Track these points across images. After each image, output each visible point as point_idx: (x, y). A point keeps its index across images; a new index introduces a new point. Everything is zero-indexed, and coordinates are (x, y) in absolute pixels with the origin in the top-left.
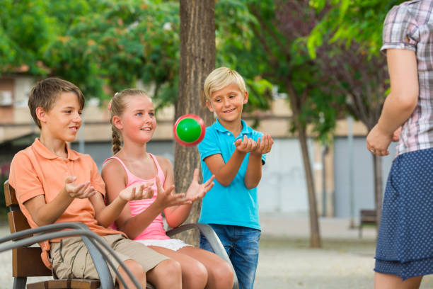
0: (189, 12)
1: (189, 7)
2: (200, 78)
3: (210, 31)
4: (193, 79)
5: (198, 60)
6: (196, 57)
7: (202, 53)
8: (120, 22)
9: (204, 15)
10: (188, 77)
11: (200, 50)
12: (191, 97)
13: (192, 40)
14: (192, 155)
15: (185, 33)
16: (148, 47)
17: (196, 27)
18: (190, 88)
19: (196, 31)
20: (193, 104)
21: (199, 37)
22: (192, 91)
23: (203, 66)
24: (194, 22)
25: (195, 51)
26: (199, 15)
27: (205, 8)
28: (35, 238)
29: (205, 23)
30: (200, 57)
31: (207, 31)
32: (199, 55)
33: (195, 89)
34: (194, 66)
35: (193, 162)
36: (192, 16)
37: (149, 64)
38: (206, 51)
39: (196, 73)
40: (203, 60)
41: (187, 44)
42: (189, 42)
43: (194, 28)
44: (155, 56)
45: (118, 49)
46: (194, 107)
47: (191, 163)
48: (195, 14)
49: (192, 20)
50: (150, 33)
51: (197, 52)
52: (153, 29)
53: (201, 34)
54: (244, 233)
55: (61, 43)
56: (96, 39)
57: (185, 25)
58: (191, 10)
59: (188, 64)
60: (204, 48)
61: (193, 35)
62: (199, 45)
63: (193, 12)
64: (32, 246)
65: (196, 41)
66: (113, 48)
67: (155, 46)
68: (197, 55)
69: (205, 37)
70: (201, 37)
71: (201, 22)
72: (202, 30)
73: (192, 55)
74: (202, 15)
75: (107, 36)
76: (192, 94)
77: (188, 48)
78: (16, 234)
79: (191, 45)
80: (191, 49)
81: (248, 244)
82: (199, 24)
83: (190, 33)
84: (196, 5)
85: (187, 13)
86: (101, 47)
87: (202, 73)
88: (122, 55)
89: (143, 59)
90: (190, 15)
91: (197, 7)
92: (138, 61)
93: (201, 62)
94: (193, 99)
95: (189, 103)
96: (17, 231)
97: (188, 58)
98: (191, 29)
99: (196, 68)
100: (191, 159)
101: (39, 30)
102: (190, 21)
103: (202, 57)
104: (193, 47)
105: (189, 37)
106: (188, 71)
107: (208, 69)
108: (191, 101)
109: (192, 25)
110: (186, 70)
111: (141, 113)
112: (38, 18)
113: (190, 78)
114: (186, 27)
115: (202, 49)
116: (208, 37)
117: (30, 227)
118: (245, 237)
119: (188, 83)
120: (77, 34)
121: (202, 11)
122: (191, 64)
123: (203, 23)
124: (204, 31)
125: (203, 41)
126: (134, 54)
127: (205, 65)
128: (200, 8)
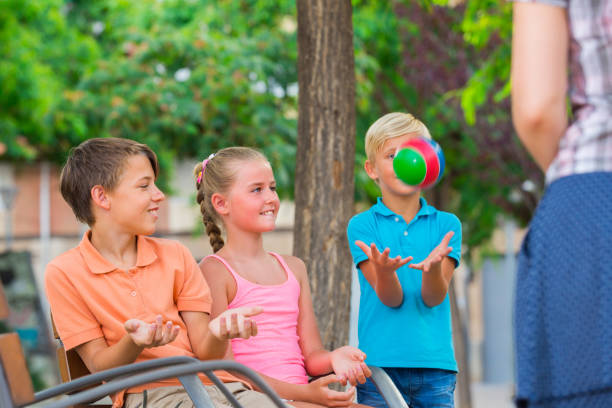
0: (313, 36)
1: (313, 28)
2: (331, 141)
3: (346, 67)
4: (320, 143)
5: (327, 112)
6: (325, 109)
7: (334, 101)
8: (161, 68)
9: (337, 41)
10: (313, 140)
11: (331, 97)
12: (317, 171)
13: (319, 81)
14: (321, 264)
15: (307, 71)
16: (209, 107)
17: (324, 61)
18: (315, 159)
19: (325, 67)
20: (321, 183)
21: (330, 75)
22: (319, 163)
23: (336, 123)
24: (321, 52)
25: (323, 99)
26: (330, 40)
27: (339, 29)
28: (106, 387)
29: (339, 53)
30: (330, 108)
31: (342, 66)
32: (331, 103)
33: (324, 159)
34: (321, 123)
35: (322, 277)
36: (318, 43)
37: (209, 135)
38: (341, 98)
39: (325, 135)
40: (337, 113)
41: (309, 88)
42: (313, 83)
43: (321, 61)
44: (219, 123)
45: (160, 112)
46: (322, 188)
47: (318, 278)
48: (322, 41)
49: (318, 49)
50: (211, 85)
51: (327, 100)
52: (217, 79)
53: (333, 71)
54: (426, 380)
55: (69, 102)
56: (125, 96)
57: (307, 57)
58: (316, 33)
59: (312, 120)
60: (338, 93)
61: (320, 72)
62: (330, 89)
63: (319, 36)
64: (96, 403)
65: (326, 83)
66: (152, 109)
67: (219, 106)
68: (327, 106)
69: (338, 76)
70: (333, 75)
71: (332, 52)
72: (334, 64)
73: (318, 105)
74: (333, 41)
75: (142, 91)
76: (320, 168)
77: (312, 94)
78: (71, 382)
79: (316, 89)
80: (316, 96)
81: (434, 398)
82: (329, 56)
83: (315, 70)
84: (324, 25)
85: (309, 38)
86: (133, 109)
87: (336, 133)
88: (166, 121)
89: (201, 128)
90: (315, 40)
91: (326, 30)
92: (191, 129)
93: (333, 117)
94: (320, 174)
95: (314, 182)
96: (73, 378)
97: (311, 109)
98: (317, 63)
99: (326, 125)
100: (318, 271)
101: (24, 85)
102: (314, 51)
103: (334, 108)
104: (320, 92)
105: (314, 77)
106: (312, 131)
107: (344, 127)
108: (317, 179)
109: (317, 57)
110: (309, 128)
111: (259, 188)
112: (23, 66)
113: (316, 140)
114: (308, 61)
115: (334, 95)
116: (343, 75)
117: (89, 373)
118: (428, 387)
119: (312, 149)
120: (95, 88)
121: (334, 34)
122: (317, 119)
123: (335, 54)
124: (338, 67)
125: (335, 83)
126: (186, 119)
127: (340, 121)
128: (331, 30)
